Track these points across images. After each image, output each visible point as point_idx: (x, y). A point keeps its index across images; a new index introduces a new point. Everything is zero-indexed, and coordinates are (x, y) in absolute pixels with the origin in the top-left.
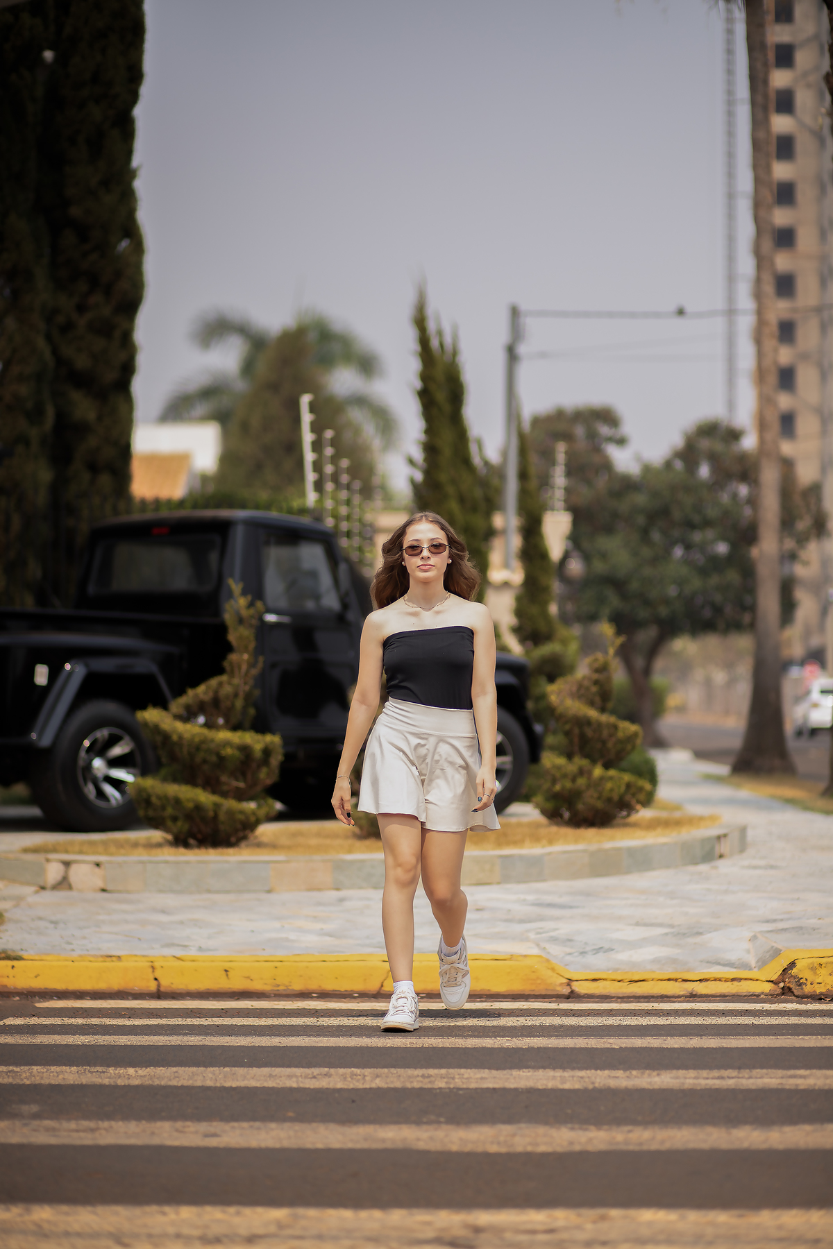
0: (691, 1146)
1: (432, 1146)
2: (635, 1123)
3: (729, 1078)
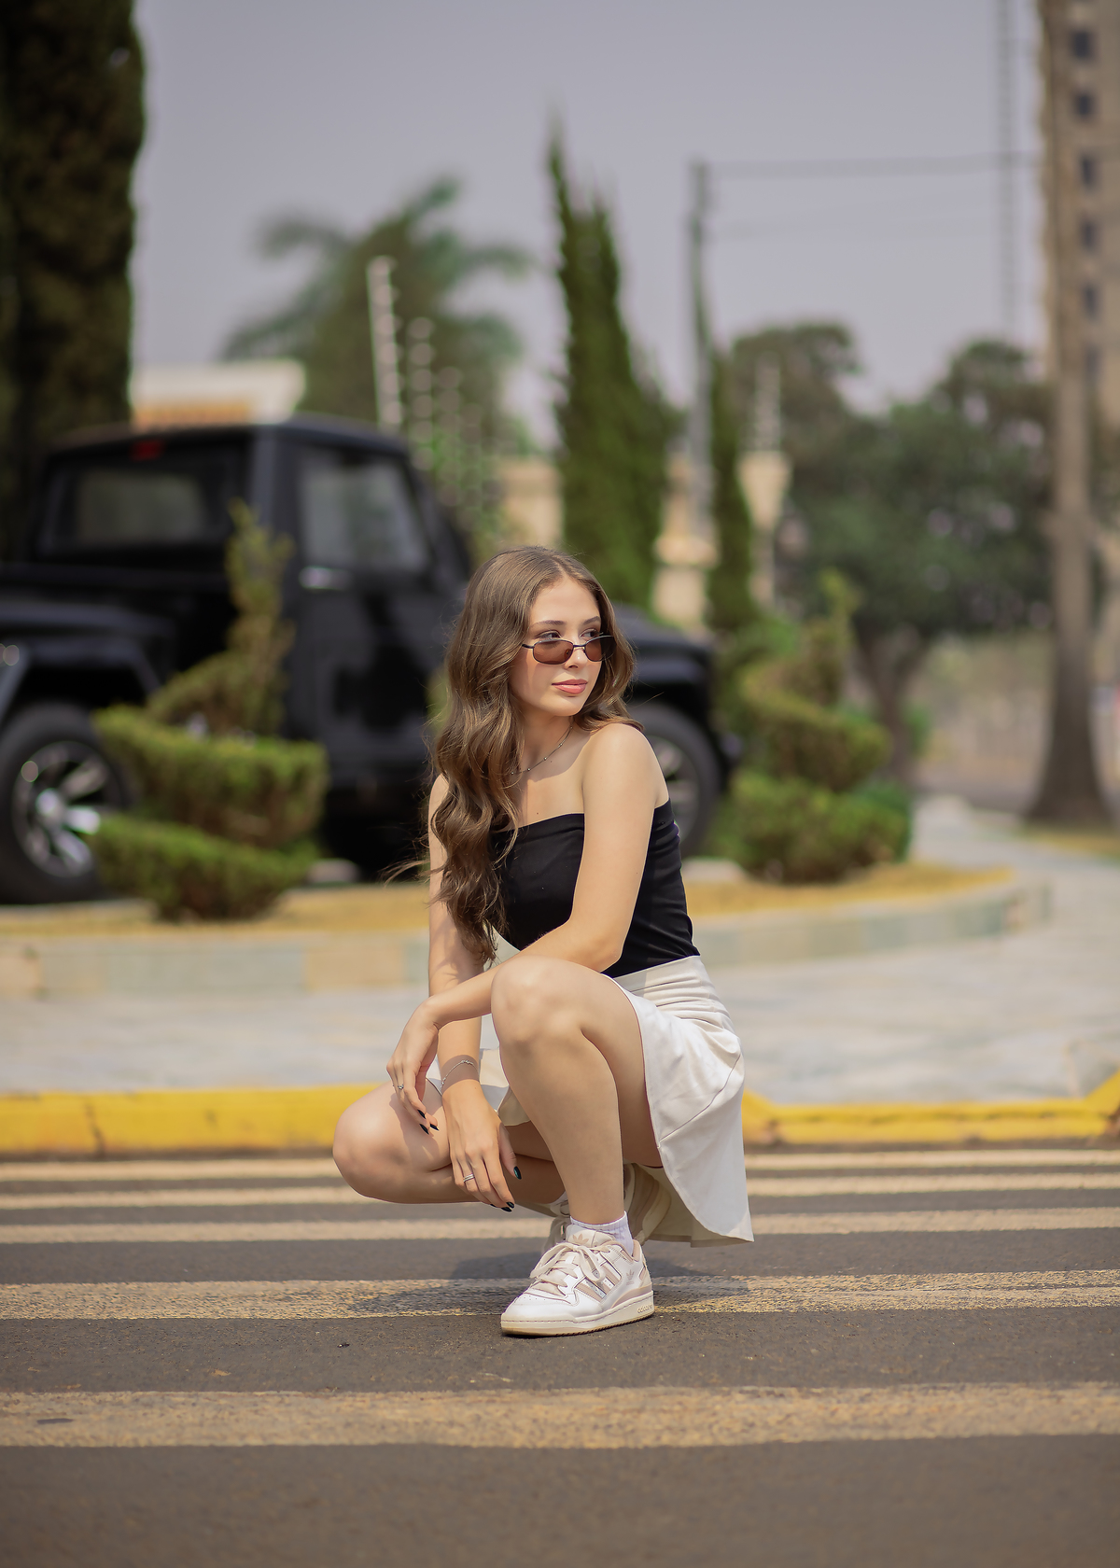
0: (984, 1428)
1: (475, 1439)
2: (875, 1380)
3: (1048, 1286)
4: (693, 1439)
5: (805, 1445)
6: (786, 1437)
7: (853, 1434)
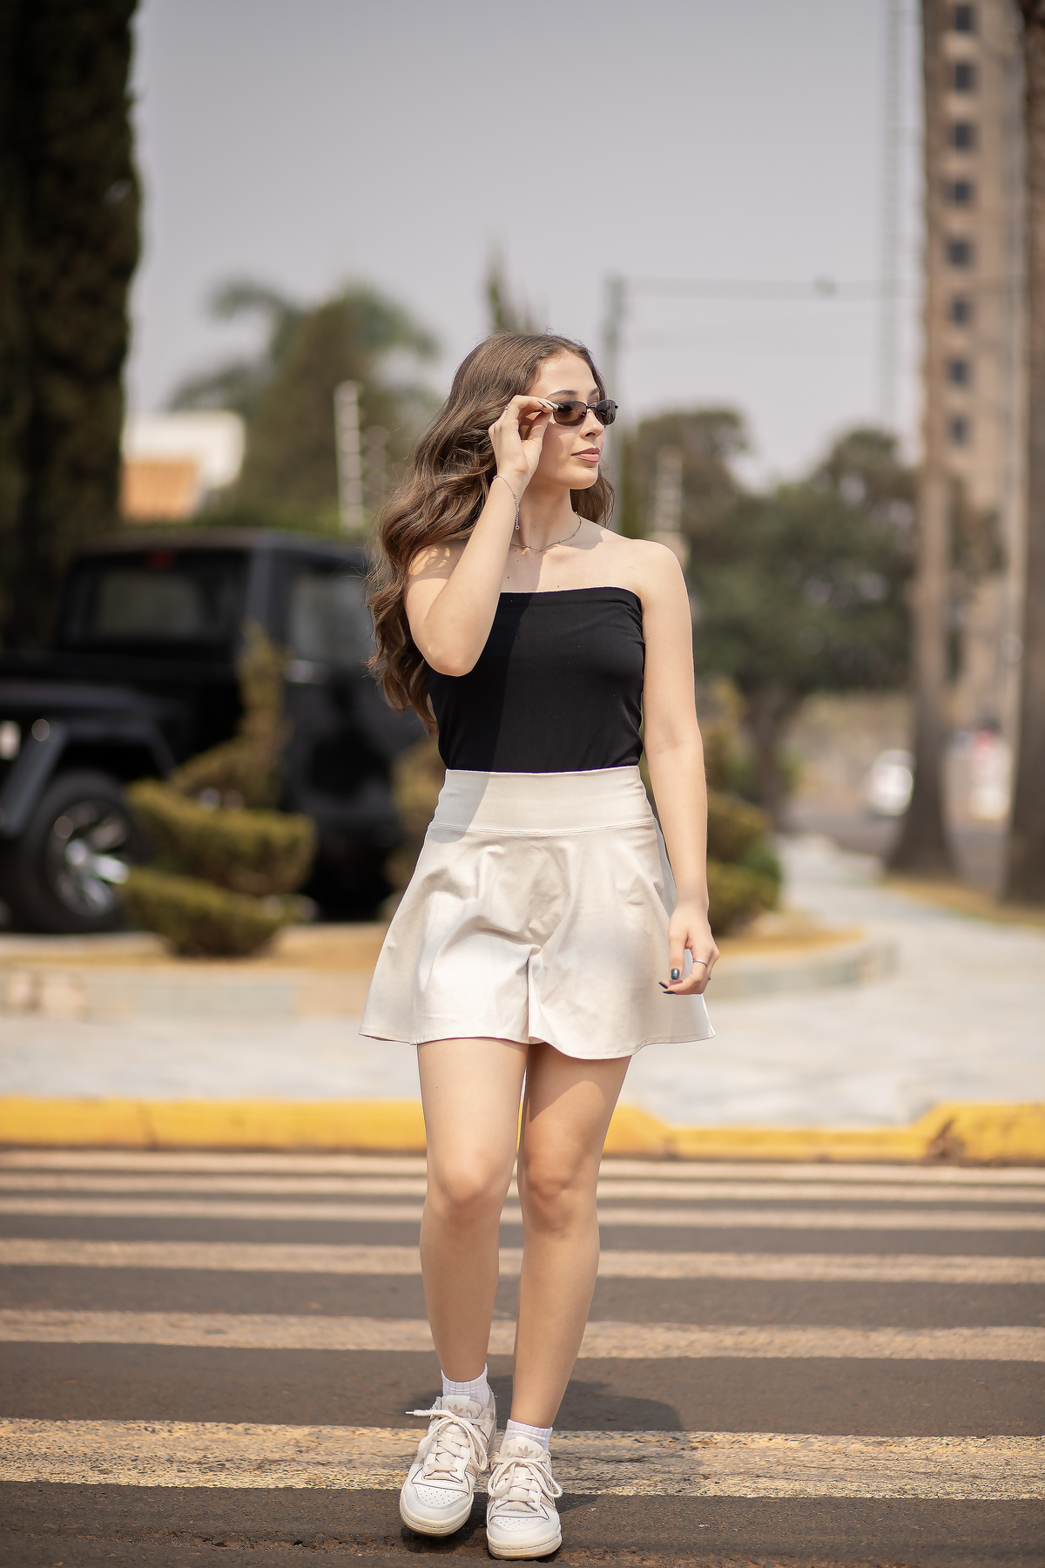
4: (631, 1354)
5: (703, 1359)
6: (691, 1354)
7: (734, 1354)
